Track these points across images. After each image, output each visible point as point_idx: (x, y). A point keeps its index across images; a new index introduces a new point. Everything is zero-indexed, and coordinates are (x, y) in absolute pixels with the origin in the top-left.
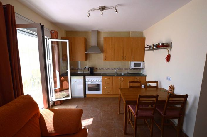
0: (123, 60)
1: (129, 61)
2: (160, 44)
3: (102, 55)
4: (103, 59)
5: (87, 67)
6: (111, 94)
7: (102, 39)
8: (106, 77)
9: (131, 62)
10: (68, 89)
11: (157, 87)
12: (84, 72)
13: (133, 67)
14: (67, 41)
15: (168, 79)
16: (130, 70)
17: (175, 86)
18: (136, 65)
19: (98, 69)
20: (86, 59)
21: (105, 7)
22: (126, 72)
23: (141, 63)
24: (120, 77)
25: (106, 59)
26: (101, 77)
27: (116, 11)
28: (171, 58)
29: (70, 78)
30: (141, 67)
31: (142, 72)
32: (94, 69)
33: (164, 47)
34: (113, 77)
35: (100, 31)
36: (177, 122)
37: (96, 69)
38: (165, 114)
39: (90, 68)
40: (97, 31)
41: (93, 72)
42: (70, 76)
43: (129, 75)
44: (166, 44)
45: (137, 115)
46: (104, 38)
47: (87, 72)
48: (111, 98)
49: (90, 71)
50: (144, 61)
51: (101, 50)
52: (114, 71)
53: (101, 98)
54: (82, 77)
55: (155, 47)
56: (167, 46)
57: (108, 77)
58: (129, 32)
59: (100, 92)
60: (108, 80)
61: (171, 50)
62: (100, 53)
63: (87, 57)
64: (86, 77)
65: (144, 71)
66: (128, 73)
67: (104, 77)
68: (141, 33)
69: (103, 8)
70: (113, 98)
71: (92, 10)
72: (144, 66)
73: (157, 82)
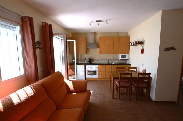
0: (113, 53)
1: (118, 54)
2: (137, 42)
3: (98, 50)
4: (98, 52)
5: (87, 59)
6: (105, 78)
7: (98, 38)
8: (101, 65)
9: (120, 55)
10: (75, 75)
11: (136, 71)
12: (85, 62)
13: (121, 58)
14: (75, 40)
15: (143, 65)
16: (119, 60)
17: (146, 69)
18: (123, 57)
19: (95, 60)
20: (86, 53)
21: (100, 20)
22: (116, 62)
23: (127, 55)
24: (111, 65)
25: (100, 53)
26: (97, 65)
27: (107, 23)
28: (144, 51)
29: (76, 66)
30: (127, 58)
31: (128, 62)
32: (92, 60)
33: (139, 44)
34: (106, 65)
35: (96, 32)
36: (146, 91)
37: (93, 60)
38: (137, 85)
39: (89, 59)
40: (94, 32)
41: (91, 62)
42: (76, 65)
43: (118, 64)
44: (141, 42)
45: (120, 85)
46: (99, 37)
47: (87, 62)
48: (104, 81)
49: (89, 61)
50: (129, 54)
51: (97, 46)
52: (107, 62)
53: (97, 81)
54: (84, 65)
55: (134, 44)
56: (141, 43)
57: (102, 66)
58: (118, 32)
59: (96, 76)
60: (102, 67)
61: (144, 46)
62: (96, 48)
63: (87, 51)
64: (86, 65)
65: (129, 61)
66: (117, 63)
67: (99, 65)
68: (127, 33)
69: (99, 21)
70: (106, 81)
71: (92, 22)
72: (129, 57)
73: (136, 68)
